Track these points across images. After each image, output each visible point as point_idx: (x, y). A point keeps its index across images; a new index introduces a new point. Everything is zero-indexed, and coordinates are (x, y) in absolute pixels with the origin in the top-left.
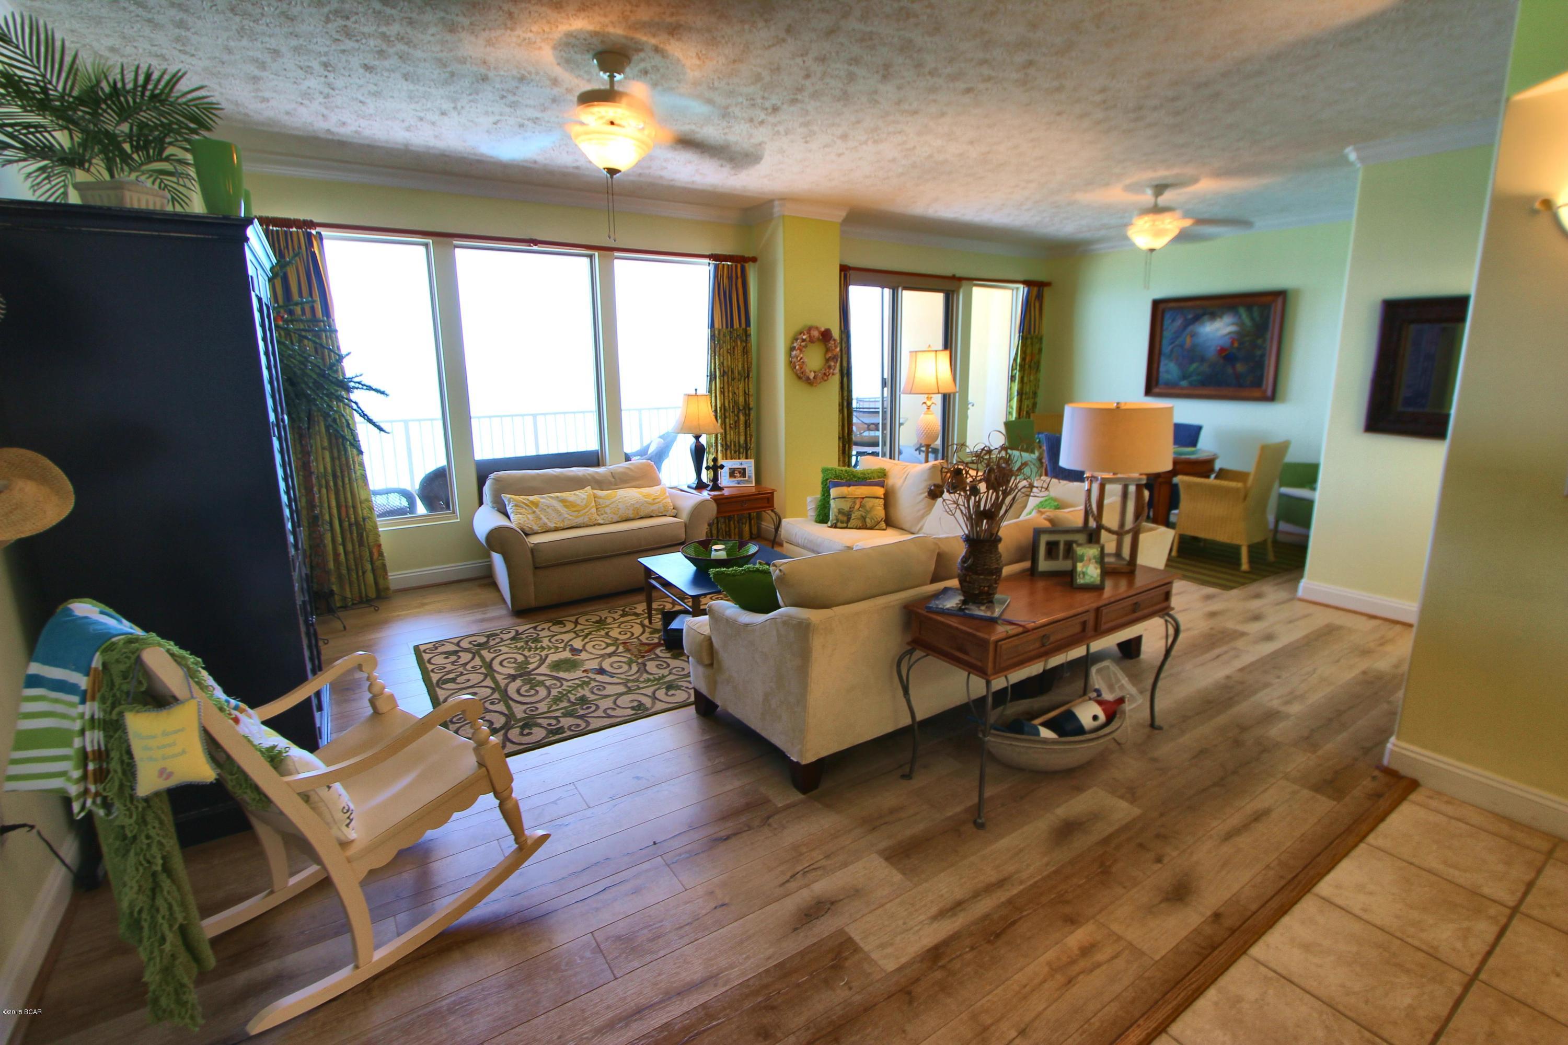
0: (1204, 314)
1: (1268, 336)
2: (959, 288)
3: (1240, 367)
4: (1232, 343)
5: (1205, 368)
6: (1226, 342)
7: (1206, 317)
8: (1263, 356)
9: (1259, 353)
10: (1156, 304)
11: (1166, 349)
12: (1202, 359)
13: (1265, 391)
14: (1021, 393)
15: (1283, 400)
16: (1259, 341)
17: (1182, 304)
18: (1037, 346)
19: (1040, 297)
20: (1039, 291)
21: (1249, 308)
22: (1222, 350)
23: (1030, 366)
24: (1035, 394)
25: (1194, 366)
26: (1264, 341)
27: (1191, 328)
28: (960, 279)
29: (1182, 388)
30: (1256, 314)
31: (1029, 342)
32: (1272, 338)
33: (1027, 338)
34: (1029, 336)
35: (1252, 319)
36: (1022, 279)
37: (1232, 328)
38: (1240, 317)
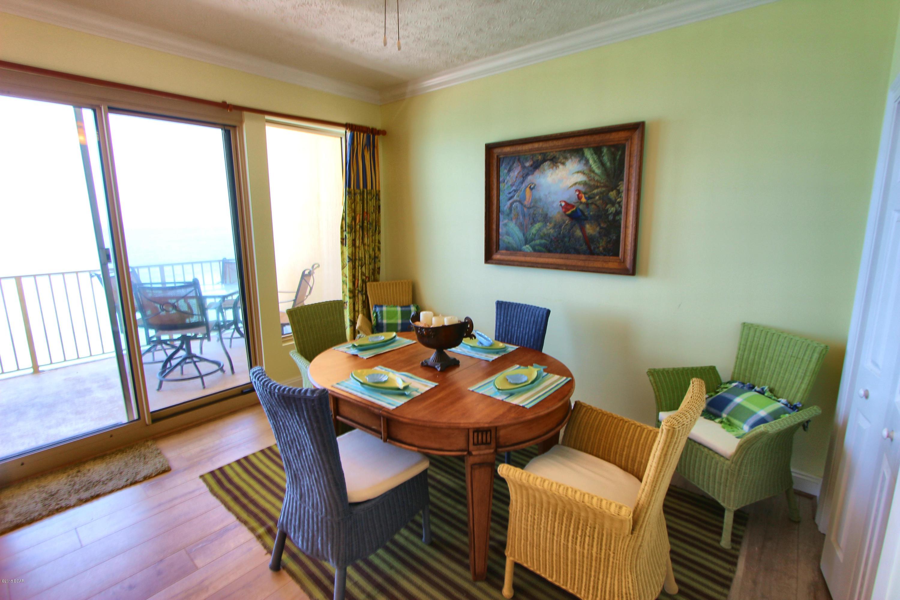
0: (544, 161)
1: (623, 187)
2: (241, 122)
3: (590, 229)
4: (579, 198)
5: (549, 229)
6: (571, 196)
7: (546, 164)
8: (618, 213)
9: (612, 210)
10: (490, 148)
11: (505, 206)
12: (546, 218)
13: (624, 261)
14: (353, 259)
15: (646, 273)
16: (612, 194)
17: (519, 148)
18: (372, 203)
19: (371, 146)
20: (368, 138)
21: (597, 151)
22: (568, 206)
23: (362, 227)
24: (375, 259)
25: (537, 226)
26: (619, 192)
27: (530, 178)
28: (242, 109)
29: (526, 254)
30: (606, 159)
31: (358, 197)
32: (628, 190)
33: (355, 194)
34: (358, 191)
35: (603, 164)
36: (344, 121)
37: (581, 178)
38: (587, 161)
